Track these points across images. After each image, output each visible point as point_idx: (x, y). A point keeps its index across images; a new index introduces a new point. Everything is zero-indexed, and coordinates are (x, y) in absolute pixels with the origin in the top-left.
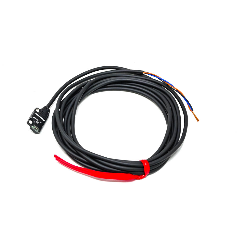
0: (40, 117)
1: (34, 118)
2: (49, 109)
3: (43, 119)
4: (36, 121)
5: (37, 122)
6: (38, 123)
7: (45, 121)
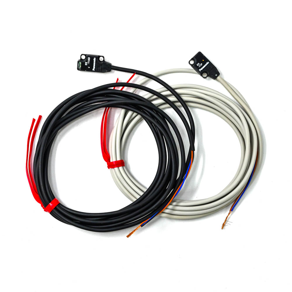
0: (94, 64)
1: (88, 59)
2: (112, 70)
3: (94, 68)
4: (87, 61)
5: (86, 63)
6: (86, 65)
7: (93, 71)
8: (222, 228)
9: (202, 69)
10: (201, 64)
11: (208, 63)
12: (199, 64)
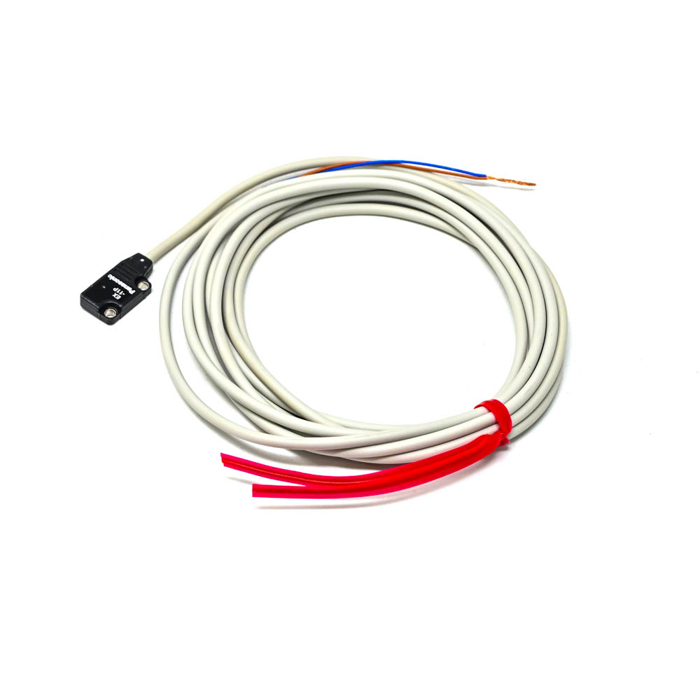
8: (534, 185)
9: (129, 289)
10: (115, 289)
11: (111, 277)
12: (114, 296)
